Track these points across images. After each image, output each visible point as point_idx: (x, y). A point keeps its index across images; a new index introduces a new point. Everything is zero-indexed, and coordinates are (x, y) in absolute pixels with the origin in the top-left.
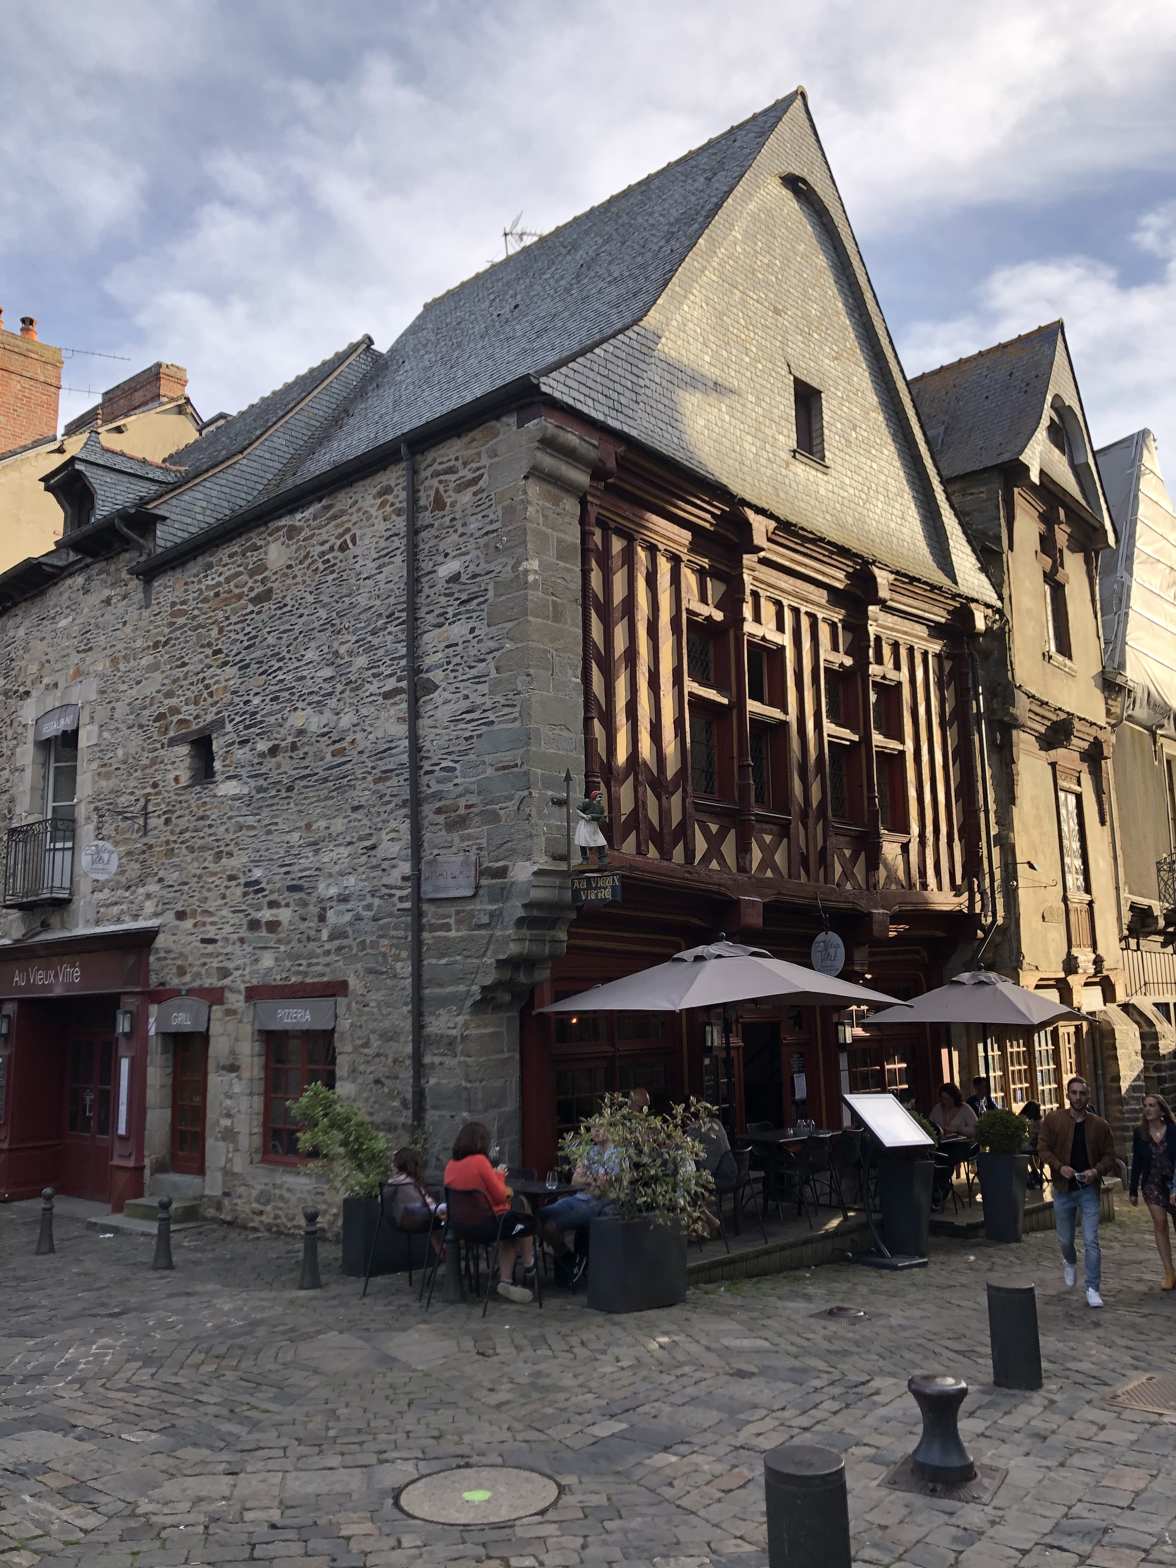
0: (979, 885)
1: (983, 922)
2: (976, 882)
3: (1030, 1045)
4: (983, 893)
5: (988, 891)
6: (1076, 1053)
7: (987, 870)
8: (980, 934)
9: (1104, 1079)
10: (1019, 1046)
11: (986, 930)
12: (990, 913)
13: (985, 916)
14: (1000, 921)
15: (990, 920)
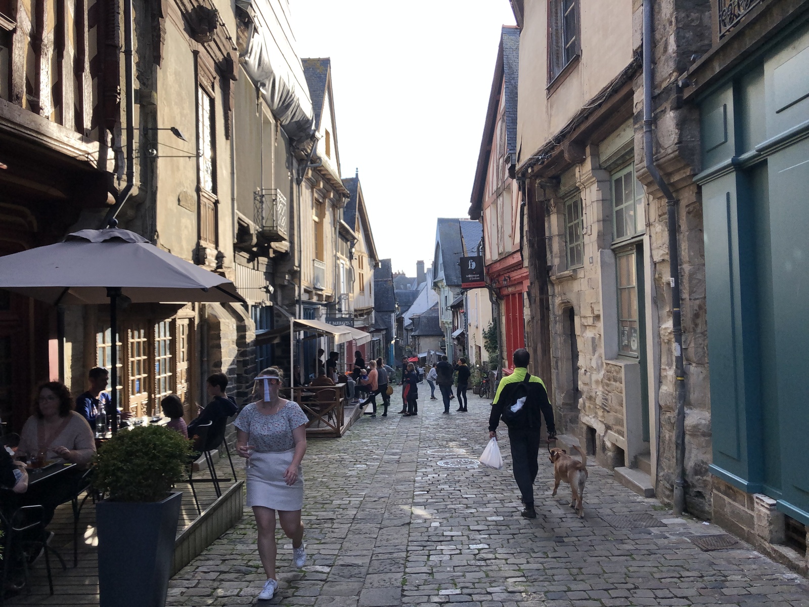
0: (113, 140)
1: (116, 184)
2: (110, 136)
3: (150, 335)
4: (117, 151)
5: (124, 150)
6: (188, 343)
7: (124, 125)
8: (111, 198)
9: (208, 365)
10: (139, 337)
11: (119, 196)
12: (125, 177)
13: (119, 179)
14: (134, 191)
15: (124, 185)
